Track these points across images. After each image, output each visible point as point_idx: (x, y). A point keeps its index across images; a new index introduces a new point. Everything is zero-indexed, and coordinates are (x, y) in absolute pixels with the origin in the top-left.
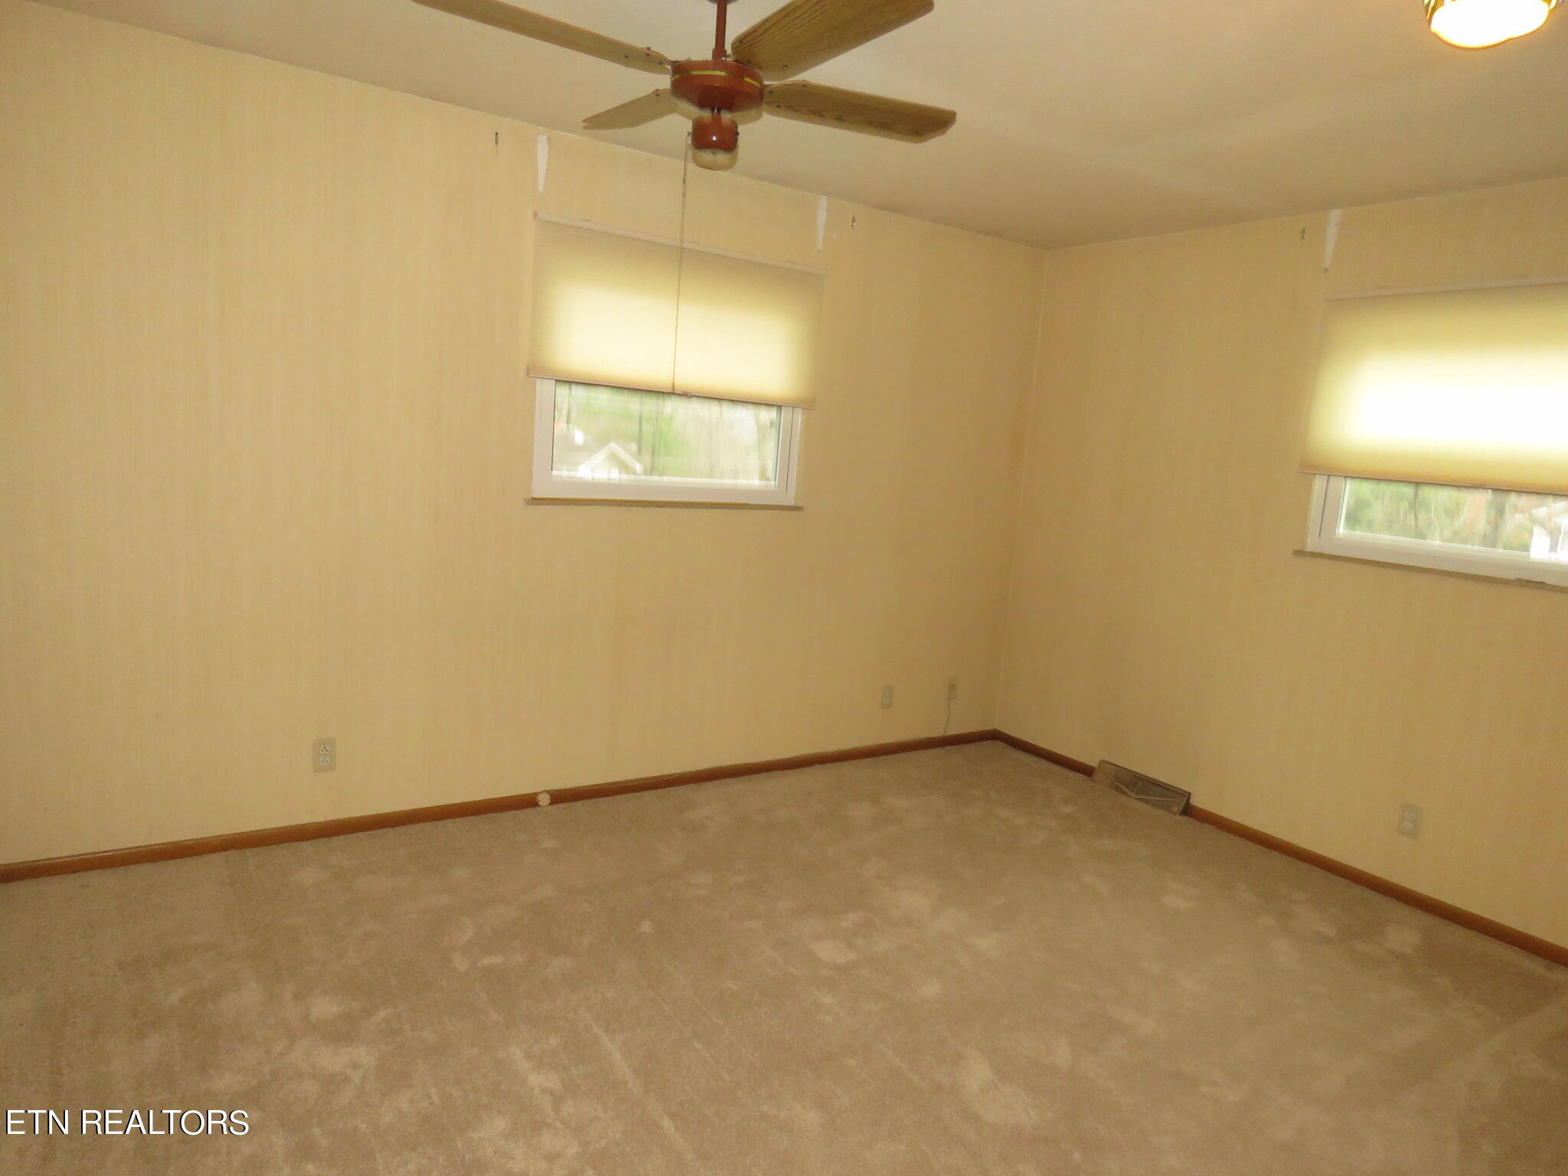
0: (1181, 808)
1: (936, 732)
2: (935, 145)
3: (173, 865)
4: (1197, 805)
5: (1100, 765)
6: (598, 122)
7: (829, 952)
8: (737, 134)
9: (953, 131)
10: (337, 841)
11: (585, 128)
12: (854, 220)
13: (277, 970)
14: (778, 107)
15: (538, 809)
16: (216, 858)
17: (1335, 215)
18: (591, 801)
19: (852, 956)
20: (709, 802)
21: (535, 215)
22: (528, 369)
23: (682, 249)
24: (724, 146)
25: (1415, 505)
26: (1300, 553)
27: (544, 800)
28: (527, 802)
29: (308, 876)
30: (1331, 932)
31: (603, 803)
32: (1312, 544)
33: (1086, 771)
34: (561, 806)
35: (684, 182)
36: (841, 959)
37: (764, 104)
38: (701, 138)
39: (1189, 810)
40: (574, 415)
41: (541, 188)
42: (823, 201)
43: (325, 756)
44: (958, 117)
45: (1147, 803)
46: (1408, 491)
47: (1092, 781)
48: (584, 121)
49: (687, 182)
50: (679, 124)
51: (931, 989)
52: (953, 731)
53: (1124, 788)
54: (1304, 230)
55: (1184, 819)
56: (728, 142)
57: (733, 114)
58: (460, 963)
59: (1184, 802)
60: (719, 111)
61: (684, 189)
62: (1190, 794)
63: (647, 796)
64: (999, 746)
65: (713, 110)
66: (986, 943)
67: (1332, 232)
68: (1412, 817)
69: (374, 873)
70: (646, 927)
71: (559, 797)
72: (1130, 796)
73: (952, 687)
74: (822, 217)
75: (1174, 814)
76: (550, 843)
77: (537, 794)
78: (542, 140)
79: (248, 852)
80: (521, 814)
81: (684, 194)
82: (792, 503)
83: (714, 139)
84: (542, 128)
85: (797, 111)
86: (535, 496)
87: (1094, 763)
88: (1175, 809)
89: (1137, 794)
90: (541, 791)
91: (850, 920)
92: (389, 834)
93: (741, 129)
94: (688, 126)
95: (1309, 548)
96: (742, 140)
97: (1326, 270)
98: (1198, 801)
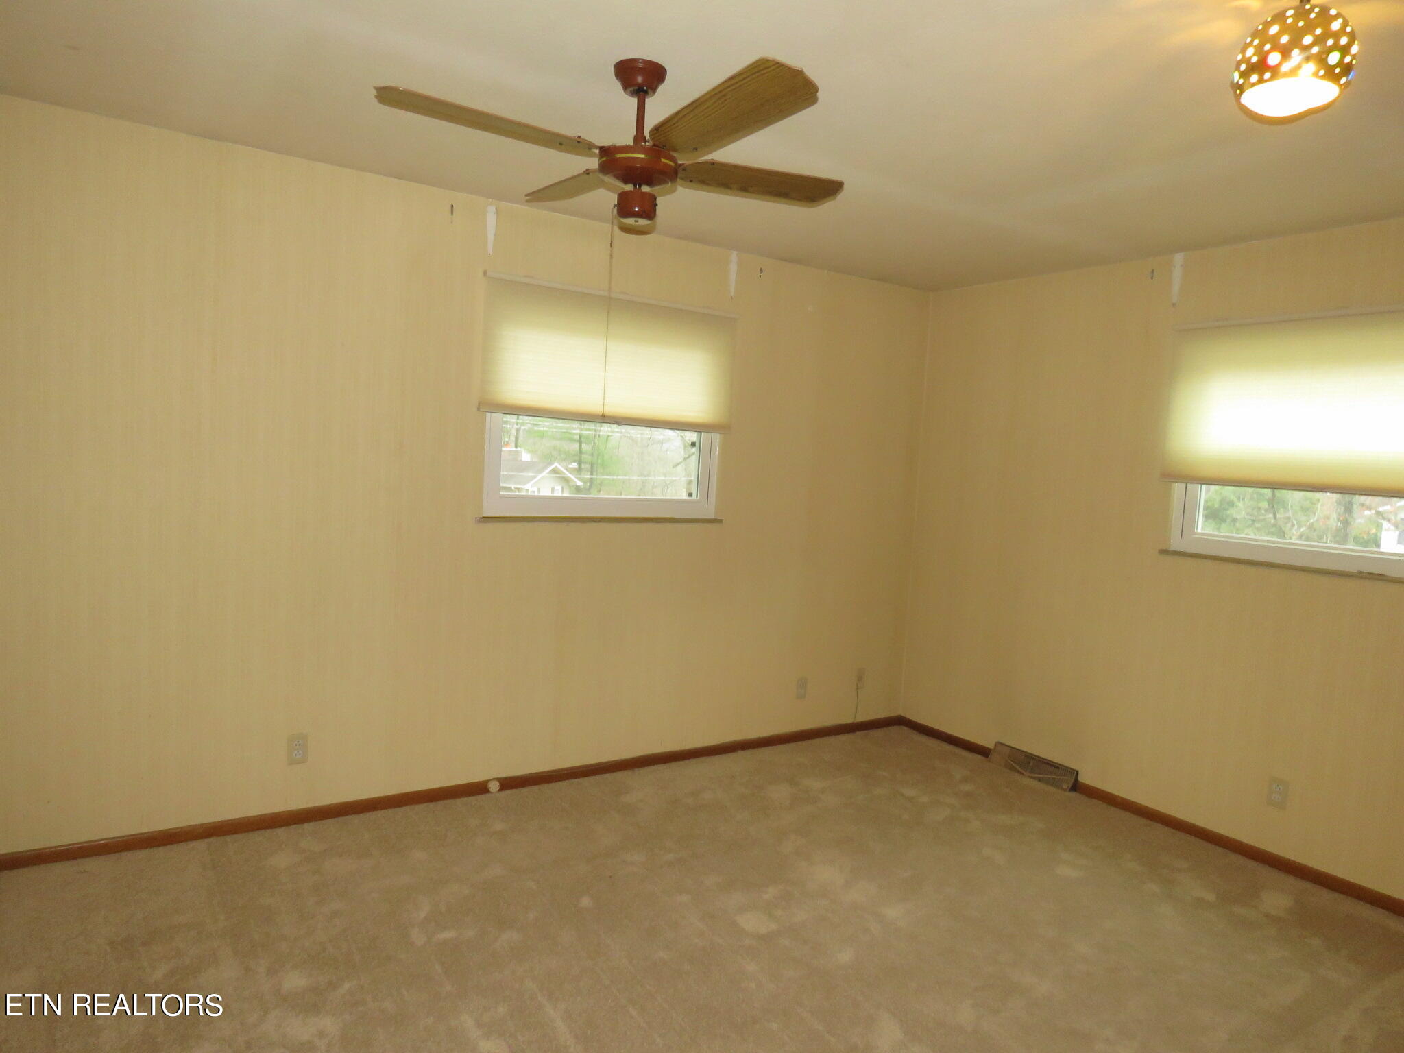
0: (1070, 786)
1: (847, 719)
2: (827, 209)
3: (161, 852)
4: (1084, 782)
5: (995, 748)
6: (538, 196)
7: (752, 922)
8: (656, 205)
9: (841, 196)
10: (309, 827)
11: (527, 201)
12: (761, 271)
13: (253, 947)
14: (691, 181)
15: (487, 795)
16: (200, 845)
17: (1179, 258)
18: (536, 788)
19: (773, 926)
20: (642, 784)
21: (485, 273)
22: (479, 404)
23: (610, 298)
24: (644, 215)
25: (1273, 505)
26: (1164, 552)
27: (494, 787)
28: (480, 789)
29: (281, 860)
30: (1211, 897)
31: (547, 789)
32: (1176, 544)
33: (983, 752)
34: (509, 792)
35: (611, 246)
36: (763, 930)
37: (678, 180)
38: (624, 208)
39: (1077, 787)
40: (521, 439)
41: (490, 250)
42: (734, 256)
43: (298, 748)
44: (845, 186)
45: (1040, 780)
46: (1267, 492)
47: (990, 762)
48: (526, 195)
49: (614, 245)
50: (606, 197)
51: (845, 956)
52: (860, 718)
53: (1018, 767)
54: (1153, 271)
55: (1073, 794)
56: (649, 211)
57: (653, 188)
58: (418, 938)
59: (1074, 778)
60: (640, 186)
61: (611, 251)
62: (1077, 772)
63: (585, 781)
64: (904, 730)
65: (635, 186)
66: (894, 912)
67: (1177, 273)
68: (1280, 789)
69: (341, 856)
70: (586, 902)
71: (508, 784)
72: (1023, 774)
73: (860, 678)
74: (733, 268)
75: (1065, 790)
76: (499, 826)
77: (488, 781)
78: (491, 211)
79: (228, 838)
80: (472, 800)
81: (611, 256)
82: (712, 517)
83: (637, 209)
84: (491, 200)
85: (708, 184)
86: (485, 515)
87: (991, 746)
88: (1065, 786)
89: (1031, 772)
90: (491, 778)
91: (771, 893)
92: (355, 820)
93: (659, 201)
94: (613, 199)
95: (1173, 548)
96: (660, 210)
97: (1174, 305)
98: (1085, 779)
